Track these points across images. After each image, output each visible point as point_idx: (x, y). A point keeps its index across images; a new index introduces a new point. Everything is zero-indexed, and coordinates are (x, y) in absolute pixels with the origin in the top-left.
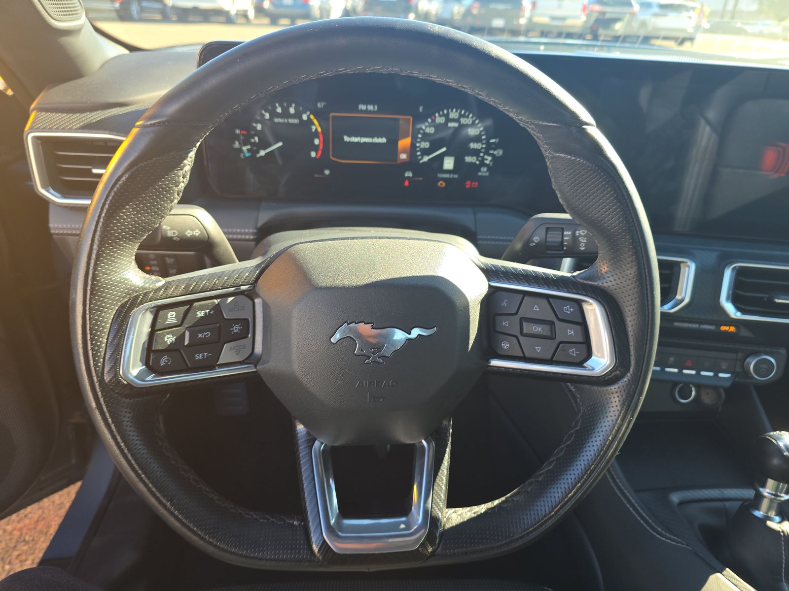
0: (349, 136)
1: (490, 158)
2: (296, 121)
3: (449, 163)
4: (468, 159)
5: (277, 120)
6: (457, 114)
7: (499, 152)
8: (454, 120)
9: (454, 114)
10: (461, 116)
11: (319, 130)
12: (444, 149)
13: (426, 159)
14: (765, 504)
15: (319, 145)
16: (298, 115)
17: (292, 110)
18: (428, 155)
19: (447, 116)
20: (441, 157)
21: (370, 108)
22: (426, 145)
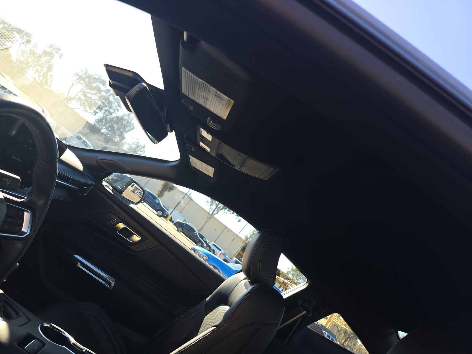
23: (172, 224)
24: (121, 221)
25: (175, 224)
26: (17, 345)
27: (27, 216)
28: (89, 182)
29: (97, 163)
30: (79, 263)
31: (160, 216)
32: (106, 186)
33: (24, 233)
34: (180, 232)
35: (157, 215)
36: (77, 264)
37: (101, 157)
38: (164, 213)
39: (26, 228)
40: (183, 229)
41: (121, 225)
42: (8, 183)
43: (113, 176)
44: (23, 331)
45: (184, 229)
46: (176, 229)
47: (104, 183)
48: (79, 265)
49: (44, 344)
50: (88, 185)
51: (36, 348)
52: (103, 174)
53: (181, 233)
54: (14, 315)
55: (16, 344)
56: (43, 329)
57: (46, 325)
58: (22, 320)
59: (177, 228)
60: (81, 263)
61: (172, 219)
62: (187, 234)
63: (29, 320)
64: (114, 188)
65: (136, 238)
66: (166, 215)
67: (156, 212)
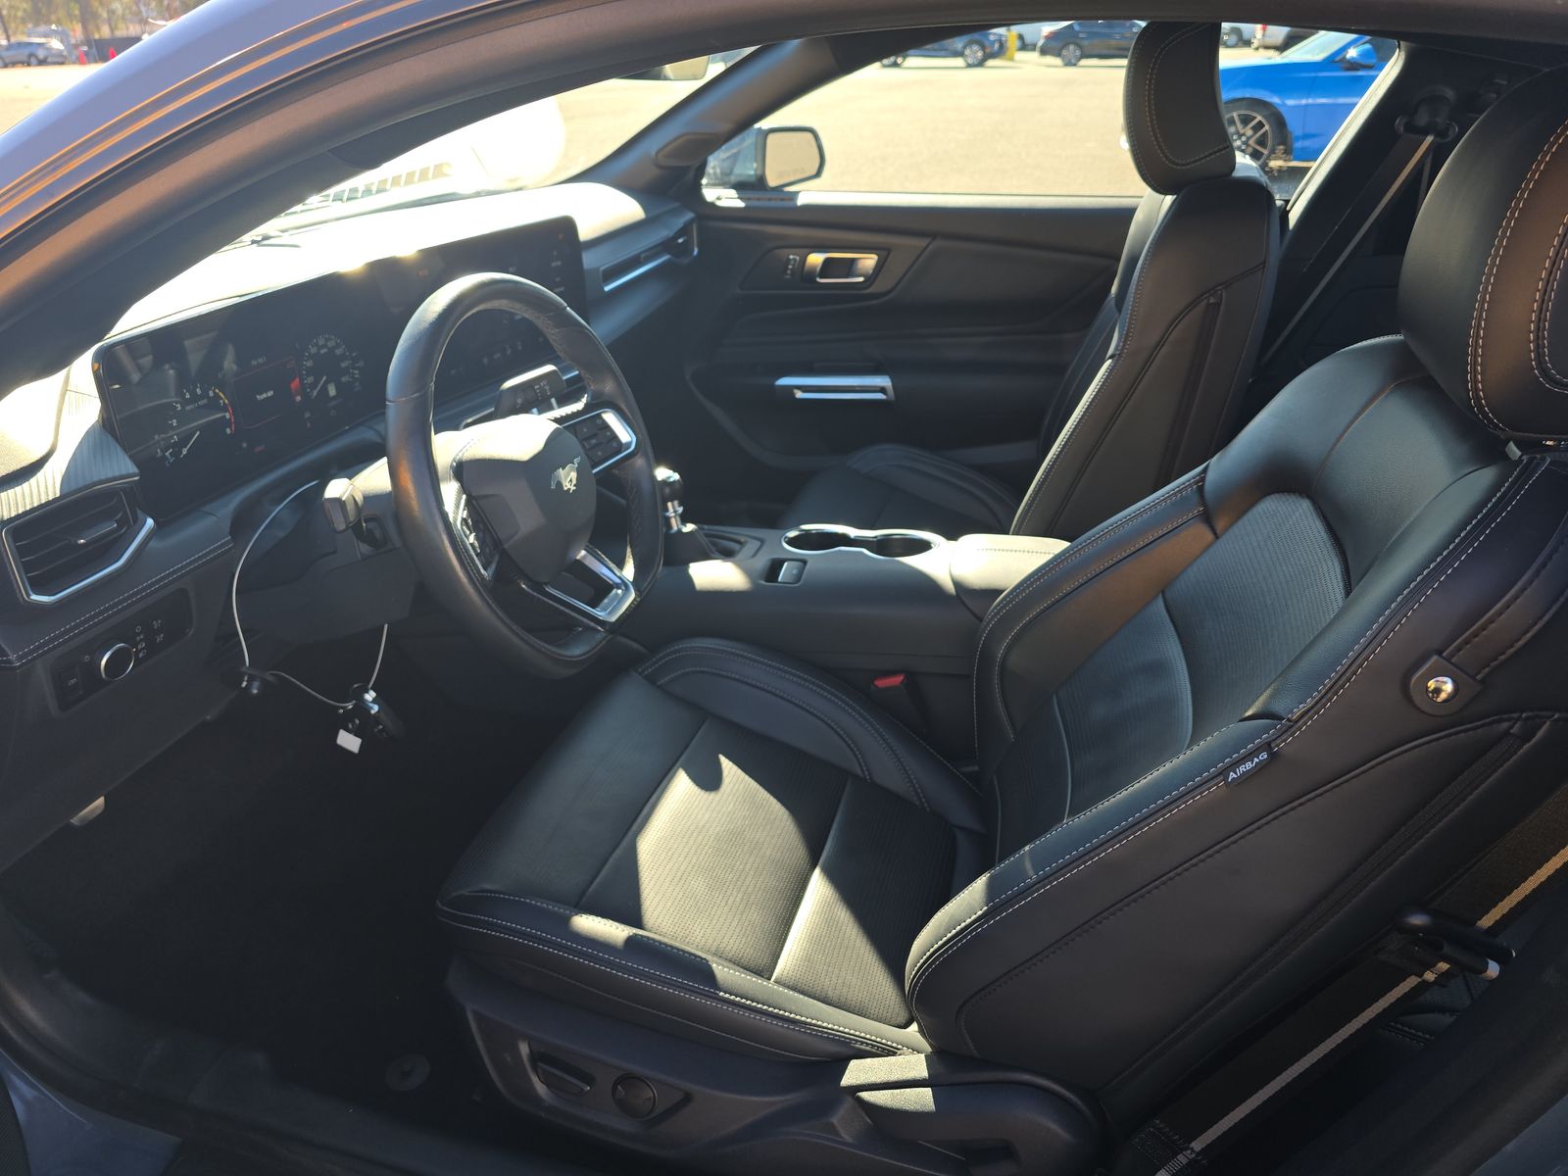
0: (260, 394)
1: (356, 372)
2: (205, 401)
3: (332, 391)
4: (344, 379)
5: (188, 408)
6: (323, 340)
7: (361, 364)
8: (324, 346)
9: (321, 342)
10: (327, 340)
11: (226, 401)
12: (324, 378)
13: (315, 393)
14: (673, 521)
15: (230, 419)
16: (205, 395)
17: (199, 391)
18: (315, 389)
19: (316, 345)
20: (324, 389)
21: (260, 361)
22: (310, 379)
23: (1034, 56)
24: (806, 251)
25: (1044, 52)
26: (766, 581)
27: (610, 418)
28: (680, 222)
29: (659, 166)
30: (796, 391)
31: (980, 64)
32: (719, 198)
33: (628, 445)
34: (1079, 60)
35: (969, 66)
36: (793, 395)
37: (653, 145)
38: (987, 43)
39: (624, 434)
40: (1080, 46)
41: (816, 259)
42: (547, 388)
43: (714, 163)
44: (761, 562)
45: (1085, 43)
46: (1058, 61)
47: (710, 194)
48: (799, 395)
49: (804, 562)
50: (684, 231)
51: (795, 572)
52: (691, 175)
53: (1084, 62)
54: (735, 546)
55: (763, 582)
56: (792, 542)
57: (792, 534)
58: (752, 545)
59: (1058, 54)
60: (800, 388)
61: (1028, 39)
62: (1105, 52)
63: (762, 541)
64: (741, 187)
65: (868, 261)
66: (997, 46)
67: (959, 62)
